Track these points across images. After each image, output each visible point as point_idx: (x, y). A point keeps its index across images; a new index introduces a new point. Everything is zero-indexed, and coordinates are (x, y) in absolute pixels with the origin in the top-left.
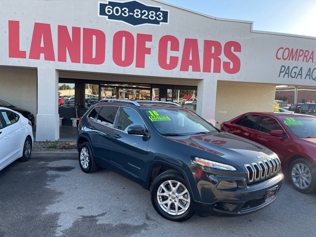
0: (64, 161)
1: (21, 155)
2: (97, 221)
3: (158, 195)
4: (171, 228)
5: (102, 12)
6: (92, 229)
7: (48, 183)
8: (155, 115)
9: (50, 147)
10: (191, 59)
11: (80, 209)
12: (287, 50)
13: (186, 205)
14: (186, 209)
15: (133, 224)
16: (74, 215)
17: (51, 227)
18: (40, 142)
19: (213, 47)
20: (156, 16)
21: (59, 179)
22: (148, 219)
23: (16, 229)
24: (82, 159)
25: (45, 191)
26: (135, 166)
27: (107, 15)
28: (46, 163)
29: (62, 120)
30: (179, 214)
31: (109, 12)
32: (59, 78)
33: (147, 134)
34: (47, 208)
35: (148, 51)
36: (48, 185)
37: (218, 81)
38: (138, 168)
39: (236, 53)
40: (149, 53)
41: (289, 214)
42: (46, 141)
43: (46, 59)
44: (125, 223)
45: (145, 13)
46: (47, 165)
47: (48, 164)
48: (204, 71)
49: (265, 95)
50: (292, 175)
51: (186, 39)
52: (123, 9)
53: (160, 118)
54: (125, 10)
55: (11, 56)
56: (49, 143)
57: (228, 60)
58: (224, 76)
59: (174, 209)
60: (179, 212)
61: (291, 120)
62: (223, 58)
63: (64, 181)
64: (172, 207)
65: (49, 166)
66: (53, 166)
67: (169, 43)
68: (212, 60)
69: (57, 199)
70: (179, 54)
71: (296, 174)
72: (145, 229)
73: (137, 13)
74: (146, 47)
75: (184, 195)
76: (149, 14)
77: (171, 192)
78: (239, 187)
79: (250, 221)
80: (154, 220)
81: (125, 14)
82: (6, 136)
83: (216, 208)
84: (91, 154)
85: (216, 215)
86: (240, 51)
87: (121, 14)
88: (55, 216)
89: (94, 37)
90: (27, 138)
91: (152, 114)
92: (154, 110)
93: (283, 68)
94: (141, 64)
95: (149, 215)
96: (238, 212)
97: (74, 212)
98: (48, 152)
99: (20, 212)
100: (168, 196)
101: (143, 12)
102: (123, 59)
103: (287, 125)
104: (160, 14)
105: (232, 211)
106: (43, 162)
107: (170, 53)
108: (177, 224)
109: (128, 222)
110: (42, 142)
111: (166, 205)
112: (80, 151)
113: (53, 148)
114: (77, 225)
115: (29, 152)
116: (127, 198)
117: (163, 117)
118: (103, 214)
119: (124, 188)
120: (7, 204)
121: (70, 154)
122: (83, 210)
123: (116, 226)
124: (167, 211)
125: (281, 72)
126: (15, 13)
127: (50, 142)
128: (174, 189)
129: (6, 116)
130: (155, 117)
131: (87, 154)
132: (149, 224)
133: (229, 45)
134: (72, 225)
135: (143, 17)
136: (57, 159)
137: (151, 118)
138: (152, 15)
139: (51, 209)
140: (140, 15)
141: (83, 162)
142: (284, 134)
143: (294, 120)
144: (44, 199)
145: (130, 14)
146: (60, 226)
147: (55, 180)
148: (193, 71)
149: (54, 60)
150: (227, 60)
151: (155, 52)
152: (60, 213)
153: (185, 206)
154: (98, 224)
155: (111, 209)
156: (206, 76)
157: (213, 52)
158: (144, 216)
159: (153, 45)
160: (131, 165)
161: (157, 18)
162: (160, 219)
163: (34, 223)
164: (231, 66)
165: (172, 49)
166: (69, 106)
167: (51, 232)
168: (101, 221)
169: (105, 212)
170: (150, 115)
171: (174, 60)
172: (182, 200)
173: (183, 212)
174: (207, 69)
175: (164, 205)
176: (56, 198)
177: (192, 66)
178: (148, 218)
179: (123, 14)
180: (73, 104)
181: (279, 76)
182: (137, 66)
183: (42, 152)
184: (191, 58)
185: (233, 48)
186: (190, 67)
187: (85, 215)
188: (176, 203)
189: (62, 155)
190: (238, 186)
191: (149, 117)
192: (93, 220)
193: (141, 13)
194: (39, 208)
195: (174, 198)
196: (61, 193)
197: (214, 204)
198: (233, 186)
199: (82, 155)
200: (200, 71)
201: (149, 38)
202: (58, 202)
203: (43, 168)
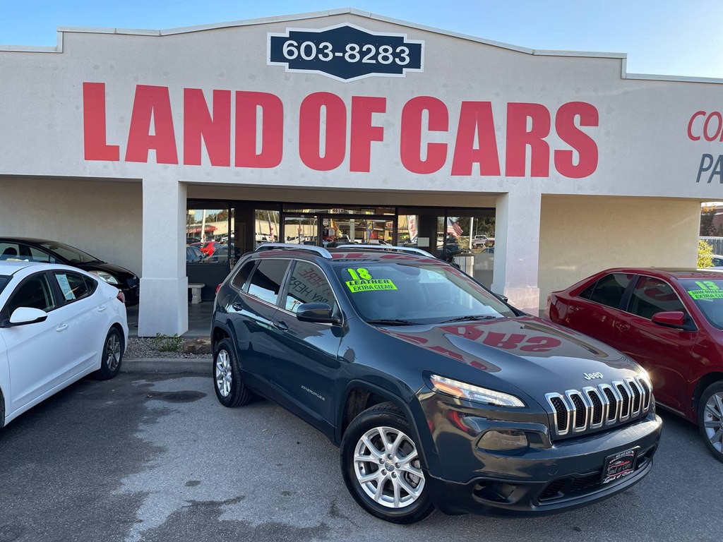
0: (187, 379)
1: (96, 365)
2: (220, 513)
3: (357, 461)
4: (380, 537)
5: (277, 55)
6: (206, 531)
7: (141, 427)
8: (361, 278)
9: (164, 350)
10: (478, 148)
11: (193, 485)
12: (715, 118)
13: (417, 485)
14: (418, 494)
15: (297, 525)
16: (176, 499)
17: (122, 522)
18: (147, 338)
19: (528, 117)
20: (395, 55)
21: (167, 418)
22: (333, 515)
23: (49, 523)
24: (220, 375)
25: (130, 444)
26: (314, 393)
27: (285, 60)
28: (150, 383)
29: (202, 289)
30: (401, 505)
31: (291, 53)
32: (188, 200)
33: (339, 320)
34: (124, 480)
35: (378, 134)
36: (141, 431)
37: (544, 197)
38: (320, 397)
39: (585, 130)
40: (380, 138)
41: (680, 518)
42: (155, 336)
43: (160, 160)
44: (279, 521)
45: (369, 50)
46: (150, 388)
47: (153, 385)
48: (507, 174)
49: (673, 226)
50: (705, 421)
51: (464, 104)
52: (321, 46)
53: (373, 285)
54: (326, 47)
55: (88, 157)
56: (164, 341)
57: (567, 147)
58: (558, 183)
59: (391, 493)
60: (402, 502)
61: (708, 287)
62: (555, 142)
63: (176, 423)
64: (388, 488)
65: (152, 389)
66: (162, 391)
67: (425, 114)
68: (528, 148)
69: (149, 464)
70: (448, 137)
71: (716, 419)
72: (321, 538)
73: (352, 52)
74: (373, 124)
75: (412, 462)
76: (378, 53)
77: (384, 455)
78: (532, 446)
79: (577, 529)
80: (346, 518)
81: (326, 55)
82: (61, 325)
83: (478, 493)
84: (235, 364)
85: (478, 510)
86: (596, 124)
87: (317, 56)
88: (135, 500)
89: (259, 109)
90: (113, 328)
91: (354, 276)
92: (360, 267)
93: (707, 160)
94: (360, 163)
95: (338, 505)
96: (530, 507)
97: (178, 491)
98: (159, 359)
99: (68, 489)
100: (378, 462)
101: (364, 49)
102: (322, 154)
103: (695, 298)
104: (403, 51)
105: (515, 504)
106: (143, 382)
107: (428, 137)
108: (396, 530)
109: (288, 519)
110: (151, 338)
111: (375, 483)
112: (216, 358)
113: (169, 350)
114: (177, 520)
115: (118, 360)
116: (300, 464)
117: (379, 282)
118: (237, 500)
119: (298, 443)
120: (46, 470)
121: (202, 363)
122: (198, 488)
123: (259, 526)
124: (375, 497)
125: (702, 170)
126: (96, 67)
127: (163, 338)
128: (390, 447)
129: (67, 283)
130: (362, 283)
131: (229, 365)
132: (332, 526)
133: (568, 110)
134: (164, 520)
135: (365, 60)
136: (175, 374)
137: (351, 284)
138: (386, 54)
139: (131, 484)
140: (358, 57)
141: (221, 382)
142: (686, 320)
143: (715, 288)
144: (124, 461)
145: (337, 54)
146: (141, 521)
147: (158, 421)
148: (482, 174)
149: (176, 162)
150: (565, 146)
151: (393, 135)
152: (147, 494)
153: (414, 488)
154: (220, 520)
155: (259, 488)
156: (515, 184)
157: (529, 128)
158: (326, 507)
159: (390, 121)
160: (308, 390)
161: (397, 60)
162: (360, 515)
163: (89, 512)
164: (576, 160)
165: (432, 127)
166: (216, 259)
167: (119, 533)
168: (230, 514)
169: (243, 494)
170: (350, 278)
171: (438, 151)
172: (409, 473)
173: (411, 501)
174: (515, 169)
175: (370, 483)
176: (148, 461)
177: (479, 164)
178: (334, 513)
179: (320, 56)
180: (225, 254)
181: (698, 181)
182: (354, 168)
183: (145, 360)
184: (476, 146)
185: (577, 119)
186: (476, 166)
187: (197, 500)
188: (395, 479)
189: (186, 367)
190: (529, 445)
191: (348, 283)
192: (213, 512)
193: (360, 52)
194: (109, 479)
195: (391, 469)
196: (161, 450)
197: (473, 484)
198: (519, 443)
199: (220, 368)
200: (499, 175)
201: (379, 104)
202: (151, 468)
203: (140, 394)
